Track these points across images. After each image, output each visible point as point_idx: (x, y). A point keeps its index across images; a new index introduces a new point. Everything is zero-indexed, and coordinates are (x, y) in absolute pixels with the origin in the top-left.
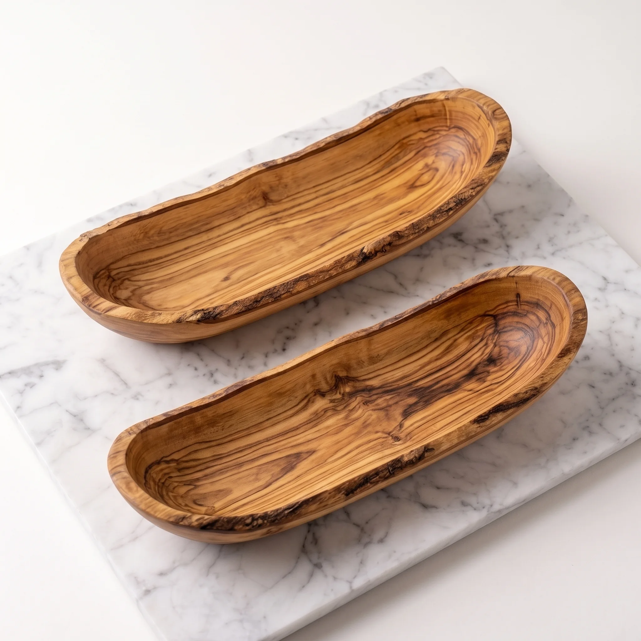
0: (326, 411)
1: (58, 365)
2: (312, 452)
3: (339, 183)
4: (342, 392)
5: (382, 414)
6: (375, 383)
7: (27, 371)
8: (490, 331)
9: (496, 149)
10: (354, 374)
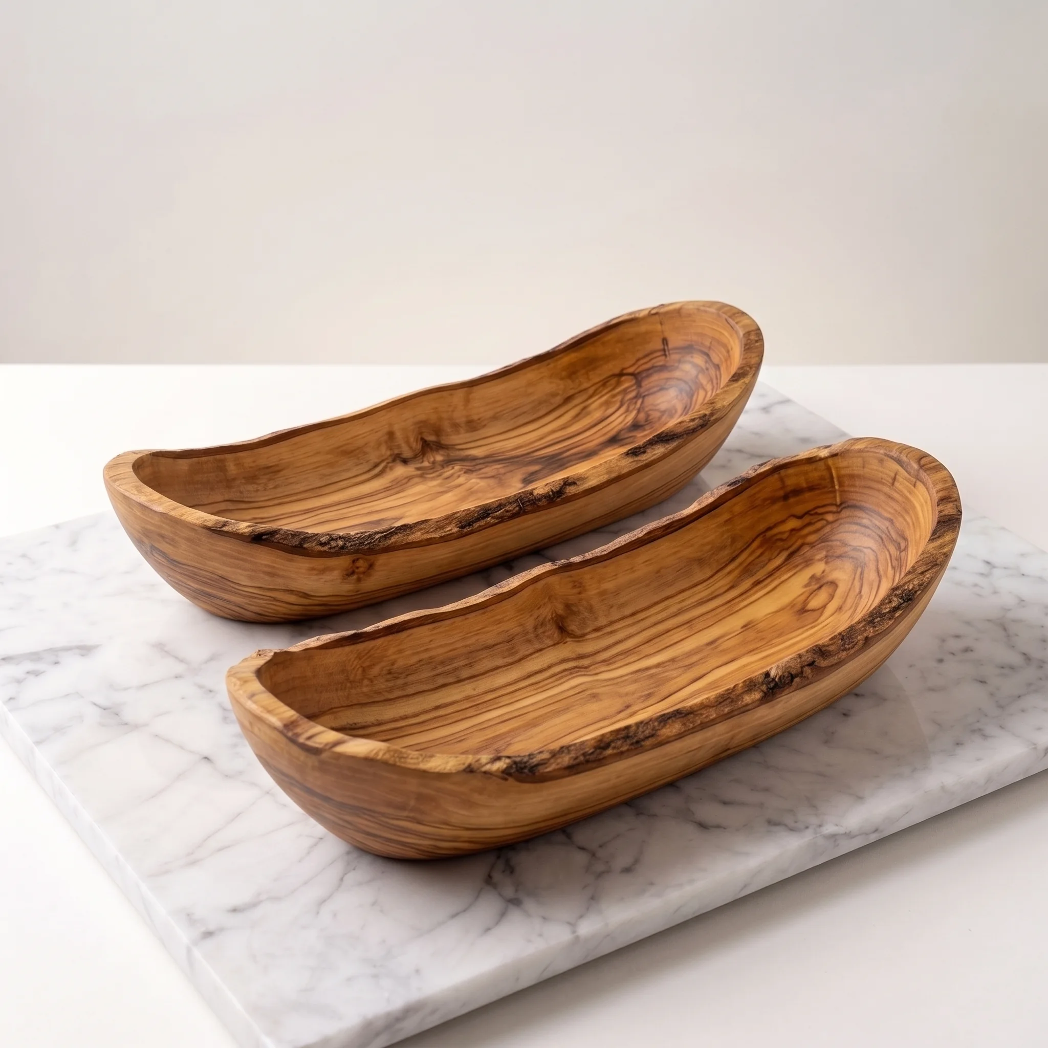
0: (410, 478)
1: (85, 650)
4: (431, 459)
5: (492, 481)
7: (35, 656)
8: (631, 395)
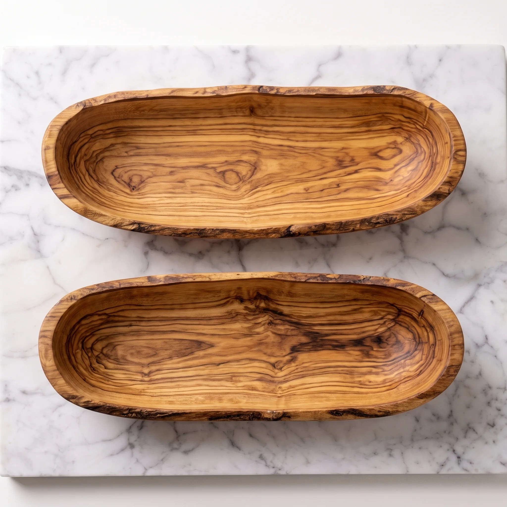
0: (238, 314)
2: (212, 346)
3: (320, 122)
4: (258, 304)
5: (277, 339)
6: (286, 310)
8: (391, 317)
9: (439, 189)
10: (271, 296)
